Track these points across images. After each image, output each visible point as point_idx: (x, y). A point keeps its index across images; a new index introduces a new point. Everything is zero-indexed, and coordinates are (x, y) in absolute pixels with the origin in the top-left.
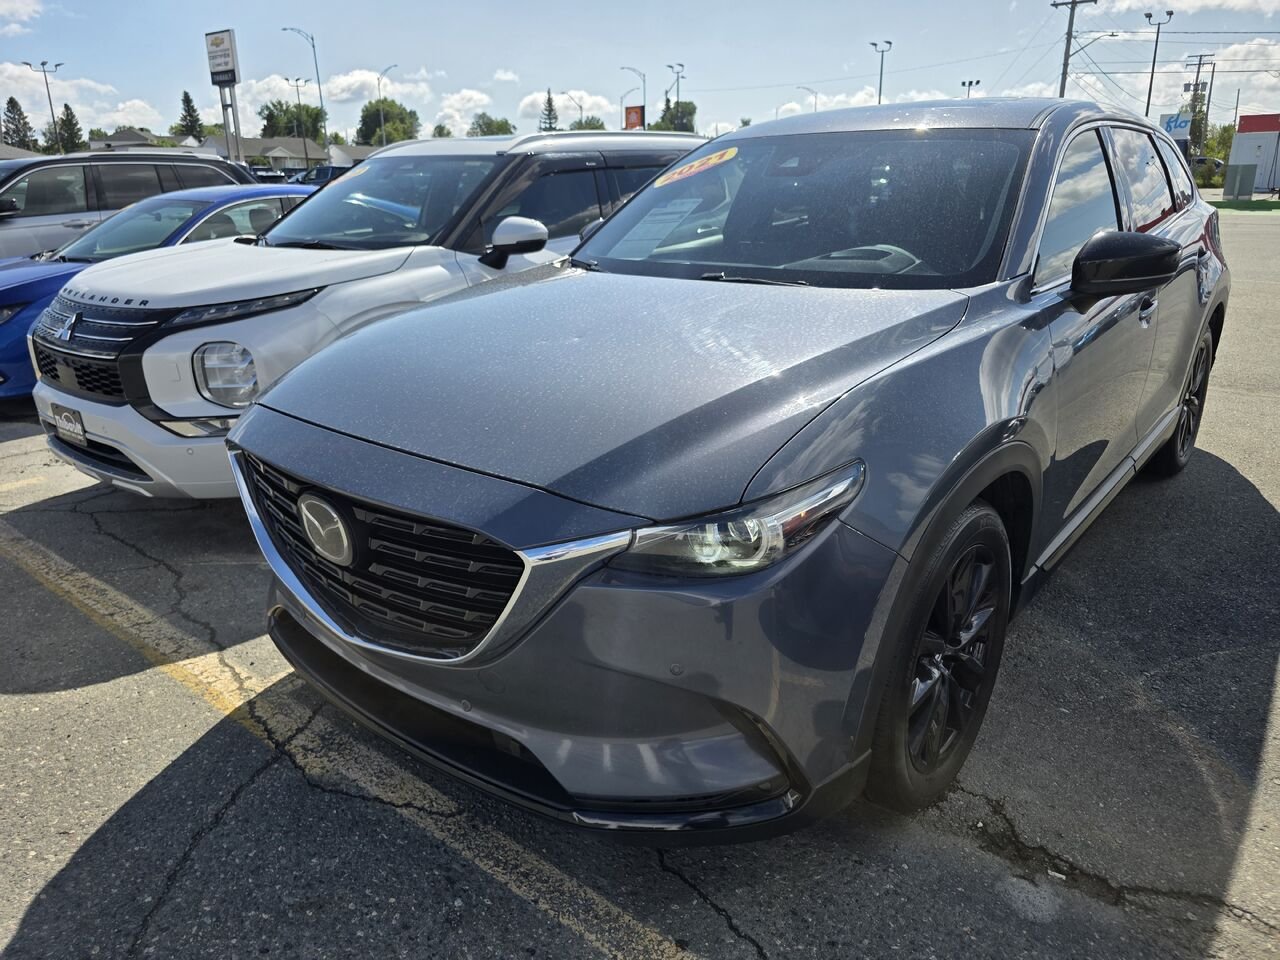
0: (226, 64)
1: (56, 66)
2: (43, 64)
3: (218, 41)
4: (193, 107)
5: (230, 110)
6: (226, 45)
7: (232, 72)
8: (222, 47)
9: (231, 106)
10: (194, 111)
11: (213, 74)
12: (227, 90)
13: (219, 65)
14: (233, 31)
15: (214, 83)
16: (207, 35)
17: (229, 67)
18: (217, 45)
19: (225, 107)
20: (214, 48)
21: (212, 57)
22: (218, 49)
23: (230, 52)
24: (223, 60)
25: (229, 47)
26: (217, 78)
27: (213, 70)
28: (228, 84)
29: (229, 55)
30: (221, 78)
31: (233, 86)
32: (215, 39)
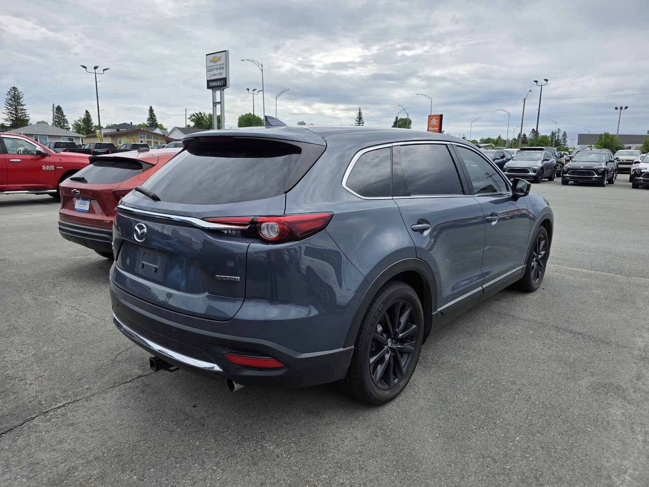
0: (220, 74)
1: (104, 70)
2: (96, 68)
3: (216, 59)
4: (154, 114)
5: (218, 106)
6: (223, 61)
7: (225, 80)
8: (219, 63)
9: (220, 103)
10: (154, 116)
11: (208, 81)
12: (218, 93)
13: (216, 75)
14: (228, 51)
15: (209, 87)
16: (207, 55)
17: (223, 76)
18: (215, 62)
19: (215, 104)
20: (212, 64)
21: (209, 70)
22: (216, 64)
23: (224, 66)
24: (219, 71)
25: (224, 62)
26: (212, 84)
27: (209, 79)
28: (219, 88)
29: (223, 68)
30: (215, 84)
31: (223, 89)
32: (214, 57)
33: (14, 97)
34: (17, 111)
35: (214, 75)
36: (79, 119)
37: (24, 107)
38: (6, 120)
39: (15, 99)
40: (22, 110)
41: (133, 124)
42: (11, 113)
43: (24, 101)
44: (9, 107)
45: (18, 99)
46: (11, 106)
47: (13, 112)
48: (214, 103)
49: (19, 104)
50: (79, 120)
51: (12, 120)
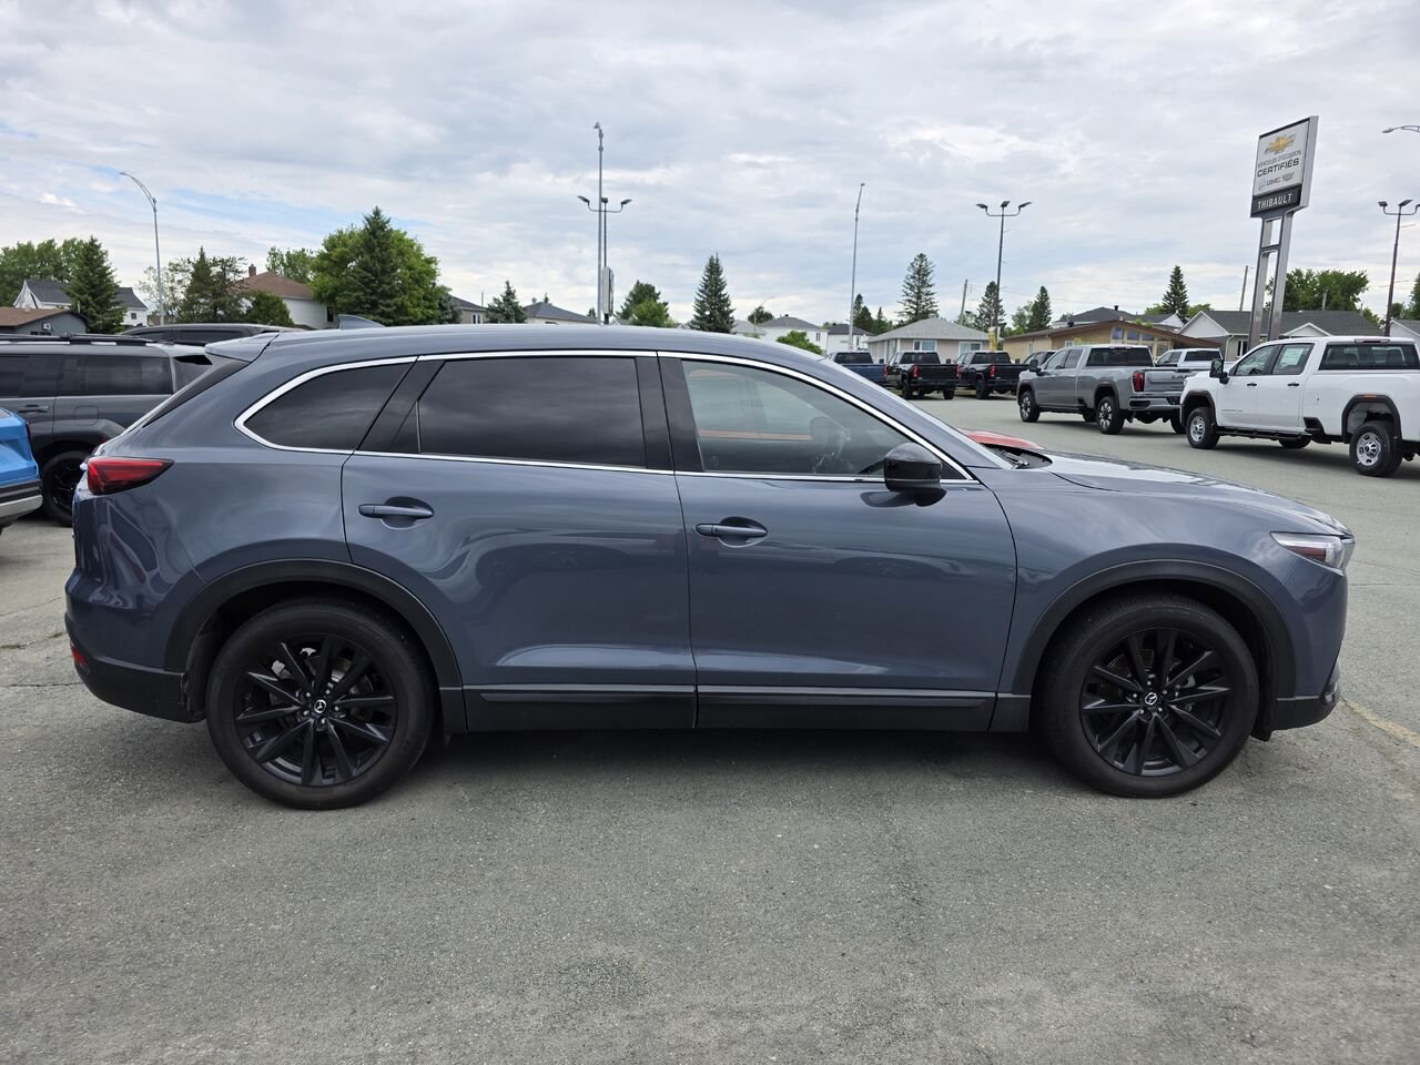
0: (1287, 178)
3: (1283, 142)
4: (1181, 282)
5: (1273, 256)
6: (1296, 146)
7: (1297, 189)
8: (1288, 151)
9: (1277, 247)
10: (1182, 287)
11: (1256, 198)
13: (1276, 181)
14: (1317, 118)
15: (1254, 213)
16: (1261, 137)
17: (1295, 181)
18: (1278, 150)
19: (1265, 251)
20: (1271, 156)
21: (1262, 171)
22: (1280, 154)
23: (1300, 157)
24: (1285, 171)
25: (1302, 148)
26: (1263, 204)
27: (1258, 193)
28: (1281, 211)
29: (1296, 162)
30: (1271, 203)
31: (1293, 212)
32: (1278, 139)
33: (918, 272)
34: (919, 298)
35: (1271, 182)
36: (1026, 304)
37: (932, 290)
38: (901, 314)
39: (921, 275)
40: (927, 294)
41: (1119, 309)
42: (909, 301)
43: (931, 279)
44: (909, 291)
45: (924, 275)
46: (912, 288)
47: (914, 299)
48: (1262, 249)
49: (924, 283)
50: (1026, 308)
51: (909, 313)
